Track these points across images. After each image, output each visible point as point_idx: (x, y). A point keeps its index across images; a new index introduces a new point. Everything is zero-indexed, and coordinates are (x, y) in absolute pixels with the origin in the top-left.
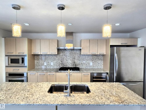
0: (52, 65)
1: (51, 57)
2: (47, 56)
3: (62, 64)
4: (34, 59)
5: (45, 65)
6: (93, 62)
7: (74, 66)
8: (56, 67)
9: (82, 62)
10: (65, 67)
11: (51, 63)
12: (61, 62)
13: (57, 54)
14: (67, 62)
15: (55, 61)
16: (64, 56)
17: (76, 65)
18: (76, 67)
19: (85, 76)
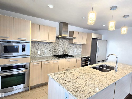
0: (46, 53)
1: (45, 44)
2: (41, 44)
3: (55, 52)
5: (38, 53)
6: (76, 49)
8: (49, 55)
9: (70, 50)
11: (45, 51)
13: (55, 42)
14: (59, 50)
15: (48, 49)
16: (57, 44)
18: (65, 54)
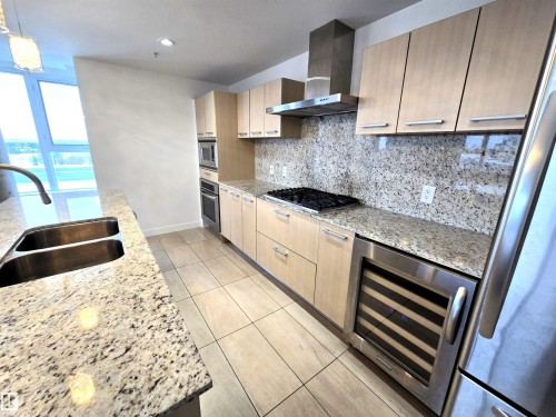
0: (285, 175)
3: (308, 176)
4: (253, 153)
5: (271, 173)
6: (445, 182)
7: (345, 192)
8: (292, 184)
11: (284, 168)
12: (305, 169)
13: (279, 135)
14: (323, 170)
15: (291, 164)
17: (350, 188)
19: (332, 241)
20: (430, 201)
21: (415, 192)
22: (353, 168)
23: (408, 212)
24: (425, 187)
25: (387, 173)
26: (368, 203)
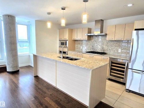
0: (86, 49)
3: (93, 49)
4: (75, 44)
5: (81, 48)
6: (122, 48)
7: (103, 52)
8: (88, 51)
9: (110, 48)
10: (95, 51)
12: (92, 47)
14: (97, 47)
15: (87, 46)
16: (95, 42)
17: (104, 51)
19: (105, 60)
20: (120, 52)
21: (117, 51)
22: (104, 46)
23: (116, 54)
24: (119, 49)
25: (112, 47)
26: (108, 53)
